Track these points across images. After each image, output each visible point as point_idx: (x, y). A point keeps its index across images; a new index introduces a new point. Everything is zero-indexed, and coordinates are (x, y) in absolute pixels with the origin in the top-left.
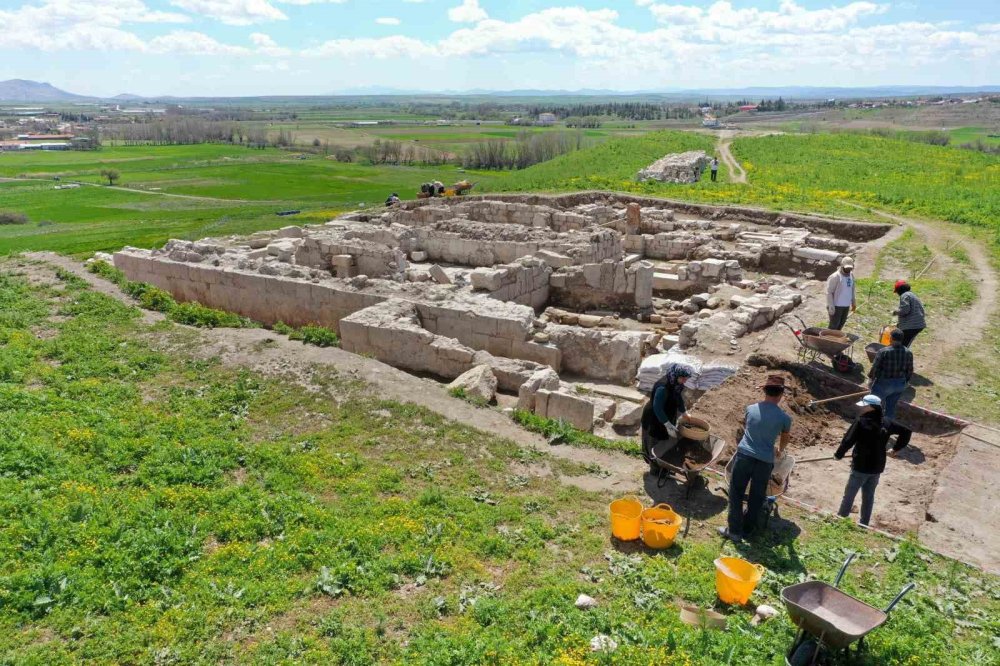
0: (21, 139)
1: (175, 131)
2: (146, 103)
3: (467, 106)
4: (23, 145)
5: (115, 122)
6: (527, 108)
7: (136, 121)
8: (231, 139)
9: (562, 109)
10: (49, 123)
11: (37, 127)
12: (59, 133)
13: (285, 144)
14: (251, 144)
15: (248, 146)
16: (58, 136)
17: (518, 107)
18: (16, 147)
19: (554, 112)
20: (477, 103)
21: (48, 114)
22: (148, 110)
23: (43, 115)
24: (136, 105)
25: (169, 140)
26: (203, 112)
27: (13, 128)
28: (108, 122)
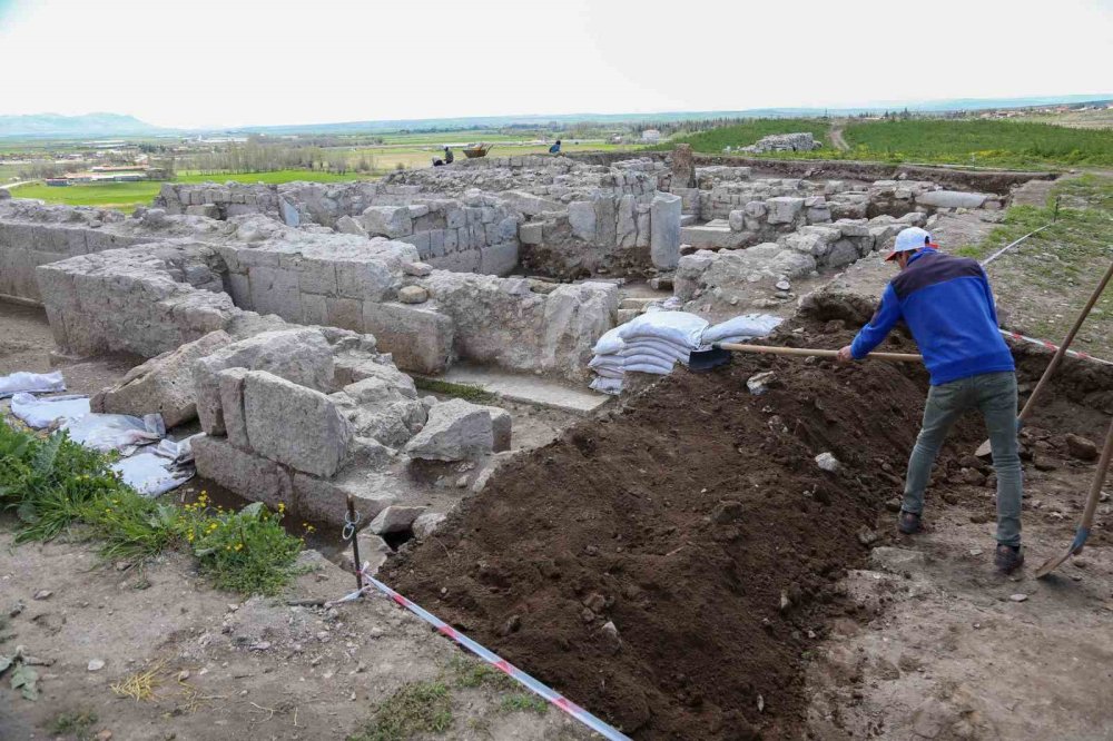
0: (95, 171)
1: (253, 159)
2: (229, 133)
3: (565, 125)
4: (95, 177)
5: (194, 152)
6: (630, 127)
7: (215, 150)
8: (311, 166)
9: (668, 126)
10: (127, 155)
11: (113, 160)
12: (135, 164)
13: (366, 168)
14: (332, 170)
15: (328, 172)
16: (133, 167)
17: (621, 125)
18: (89, 178)
19: (659, 129)
20: (576, 123)
21: (129, 146)
22: (230, 140)
23: (122, 148)
24: (218, 135)
25: (247, 168)
26: (286, 140)
27: (90, 161)
28: (187, 152)
